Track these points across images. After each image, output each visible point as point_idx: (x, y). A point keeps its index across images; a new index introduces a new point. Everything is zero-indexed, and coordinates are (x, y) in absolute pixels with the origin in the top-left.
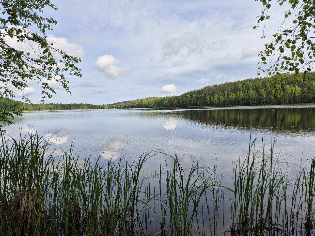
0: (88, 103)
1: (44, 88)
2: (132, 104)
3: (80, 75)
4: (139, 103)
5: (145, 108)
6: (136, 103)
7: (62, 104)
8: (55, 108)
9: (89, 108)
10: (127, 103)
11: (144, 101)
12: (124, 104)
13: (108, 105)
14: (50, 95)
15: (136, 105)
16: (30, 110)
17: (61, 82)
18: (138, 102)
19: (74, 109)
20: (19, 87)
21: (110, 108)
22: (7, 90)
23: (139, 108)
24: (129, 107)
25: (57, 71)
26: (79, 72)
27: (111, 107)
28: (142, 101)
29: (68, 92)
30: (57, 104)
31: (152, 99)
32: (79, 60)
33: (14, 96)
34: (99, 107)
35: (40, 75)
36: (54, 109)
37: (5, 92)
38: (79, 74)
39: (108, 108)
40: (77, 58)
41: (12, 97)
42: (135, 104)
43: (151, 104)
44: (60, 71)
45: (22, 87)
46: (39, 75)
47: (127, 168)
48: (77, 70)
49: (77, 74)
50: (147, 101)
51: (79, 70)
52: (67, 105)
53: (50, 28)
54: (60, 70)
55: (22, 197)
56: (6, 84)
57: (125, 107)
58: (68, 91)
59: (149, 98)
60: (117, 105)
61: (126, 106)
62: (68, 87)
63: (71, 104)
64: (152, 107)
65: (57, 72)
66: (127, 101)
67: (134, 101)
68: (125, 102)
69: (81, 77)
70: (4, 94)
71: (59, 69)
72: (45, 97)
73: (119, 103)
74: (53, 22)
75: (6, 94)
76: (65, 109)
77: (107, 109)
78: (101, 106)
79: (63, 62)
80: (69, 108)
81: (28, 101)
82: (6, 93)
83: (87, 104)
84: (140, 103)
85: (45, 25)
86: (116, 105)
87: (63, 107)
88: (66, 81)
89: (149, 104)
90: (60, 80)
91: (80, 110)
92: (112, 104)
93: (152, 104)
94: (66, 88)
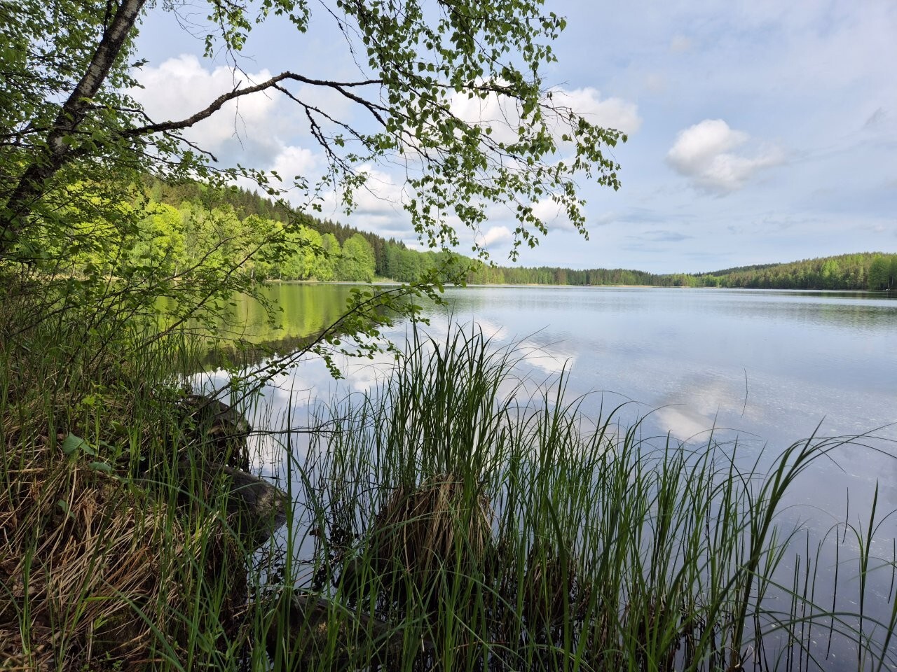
0: (638, 269)
1: (522, 219)
2: (780, 275)
3: (615, 181)
4: (809, 272)
5: (832, 289)
6: (794, 272)
7: (569, 269)
8: (553, 280)
9: (637, 283)
10: (762, 272)
11: (828, 267)
12: (752, 275)
13: (696, 276)
14: (534, 240)
15: (797, 277)
16: (499, 283)
17: (564, 201)
18: (805, 269)
19: (599, 284)
20: (469, 220)
21: (701, 286)
22: (445, 227)
23: (805, 288)
24: (767, 285)
25: (557, 173)
26: (614, 175)
27: (707, 281)
28: (819, 265)
29: (581, 232)
30: (559, 269)
31: (861, 260)
32: (621, 136)
33: (458, 243)
34: (670, 280)
35: (516, 190)
36: (550, 283)
37: (441, 233)
38: (613, 182)
39: (697, 286)
40: (616, 130)
41: (454, 245)
42: (790, 276)
43: (855, 278)
44: (566, 172)
45: (476, 220)
46: (513, 189)
47: (731, 477)
48: (609, 168)
49: (607, 181)
50: (842, 267)
51: (614, 168)
52: (582, 272)
53: (552, 57)
54: (565, 169)
55: (440, 485)
56: (444, 214)
57: (754, 285)
58: (581, 228)
59: (852, 256)
60: (727, 276)
61: (757, 279)
62: (582, 216)
63: (591, 271)
64: (859, 288)
65: (556, 176)
66: (763, 264)
67: (791, 265)
68: (757, 268)
69: (616, 188)
70: (438, 236)
71: (563, 168)
72: (519, 243)
73: (736, 270)
74: (554, 24)
75: (443, 237)
76: (575, 284)
77: (692, 287)
78: (676, 279)
79: (570, 140)
80: (585, 280)
81: (484, 256)
82: (443, 234)
83: (634, 272)
84: (813, 273)
85: (539, 50)
86: (722, 277)
87: (573, 277)
88: (577, 201)
89: (847, 276)
90: (562, 197)
91: (613, 287)
92: (712, 274)
93: (861, 278)
94: (575, 219)
